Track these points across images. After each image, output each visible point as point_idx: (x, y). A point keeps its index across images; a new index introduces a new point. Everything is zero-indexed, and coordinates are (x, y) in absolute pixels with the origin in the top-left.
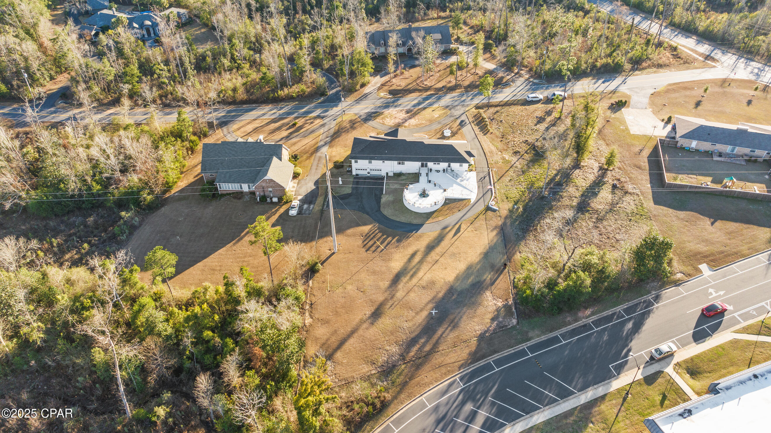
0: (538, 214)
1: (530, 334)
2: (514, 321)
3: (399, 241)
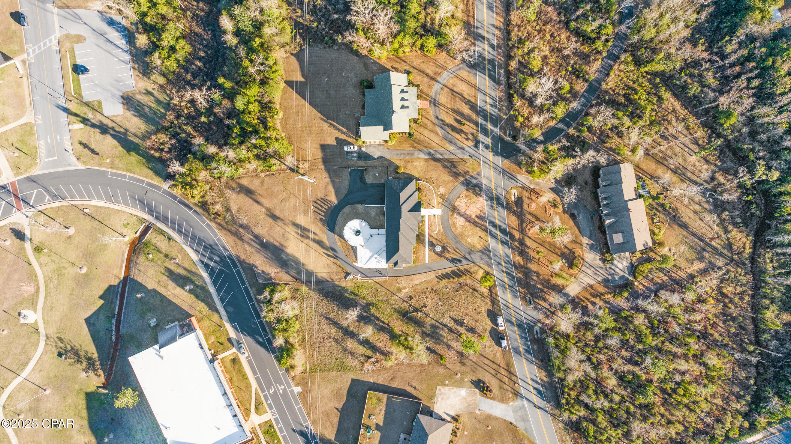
0: (342, 304)
1: (254, 289)
2: (261, 281)
3: (321, 220)
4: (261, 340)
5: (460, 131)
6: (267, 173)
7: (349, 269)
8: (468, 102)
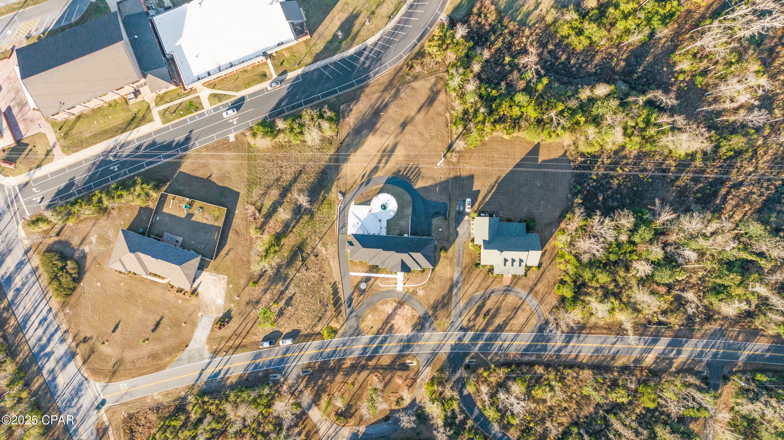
0: (314, 187)
1: (335, 100)
2: (342, 107)
3: (399, 171)
4: (283, 104)
5: (477, 313)
6: (449, 120)
7: (348, 196)
8: (506, 323)
